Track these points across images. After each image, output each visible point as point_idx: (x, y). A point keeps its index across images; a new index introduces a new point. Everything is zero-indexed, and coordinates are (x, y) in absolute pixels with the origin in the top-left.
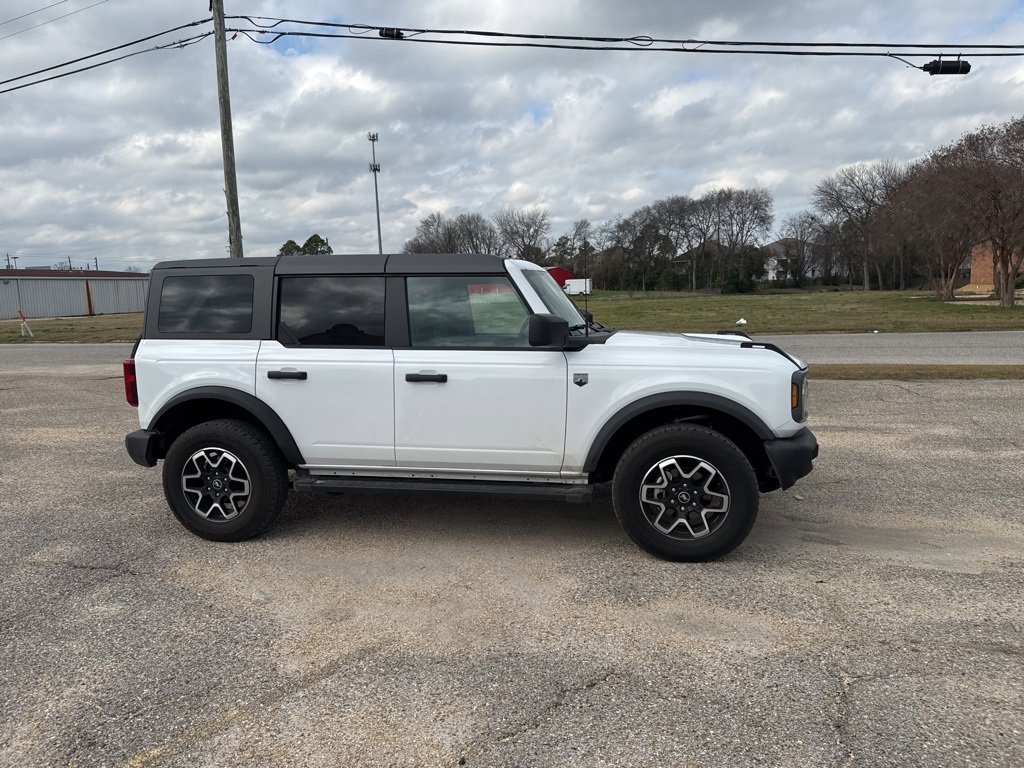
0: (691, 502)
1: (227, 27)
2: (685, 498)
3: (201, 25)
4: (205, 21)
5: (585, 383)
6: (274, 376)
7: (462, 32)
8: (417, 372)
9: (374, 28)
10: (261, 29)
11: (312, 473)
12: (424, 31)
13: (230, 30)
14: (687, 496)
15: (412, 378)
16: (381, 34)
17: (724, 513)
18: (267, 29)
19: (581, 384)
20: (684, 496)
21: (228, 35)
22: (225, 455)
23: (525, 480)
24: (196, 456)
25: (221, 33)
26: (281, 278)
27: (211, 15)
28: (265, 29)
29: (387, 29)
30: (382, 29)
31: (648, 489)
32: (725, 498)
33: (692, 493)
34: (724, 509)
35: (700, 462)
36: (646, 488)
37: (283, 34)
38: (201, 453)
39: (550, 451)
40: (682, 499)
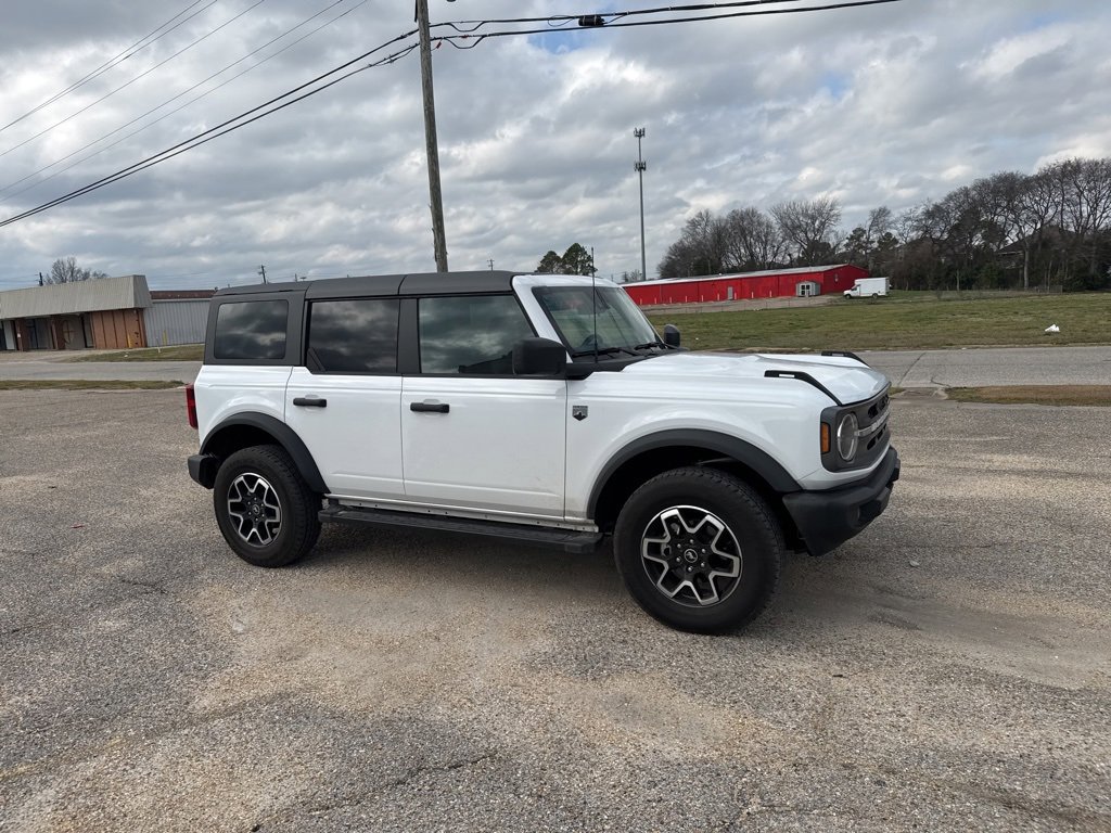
0: (699, 562)
1: (432, 36)
2: (692, 557)
3: (409, 37)
4: (412, 33)
5: (584, 417)
6: (299, 403)
7: (667, 9)
8: (421, 401)
9: (573, 18)
10: (463, 34)
11: (341, 503)
12: (625, 14)
13: (435, 39)
14: (693, 554)
15: (417, 408)
16: (581, 23)
17: (734, 579)
18: (469, 33)
19: (580, 417)
20: (690, 554)
21: (434, 44)
22: (260, 481)
23: (535, 523)
24: (237, 482)
25: (426, 40)
26: (310, 302)
27: (416, 25)
28: (466, 34)
29: (587, 17)
30: (581, 17)
31: (649, 543)
32: (736, 560)
33: (699, 551)
34: (735, 573)
35: (706, 514)
36: (647, 541)
37: (483, 36)
38: (242, 478)
39: (550, 492)
40: (688, 557)
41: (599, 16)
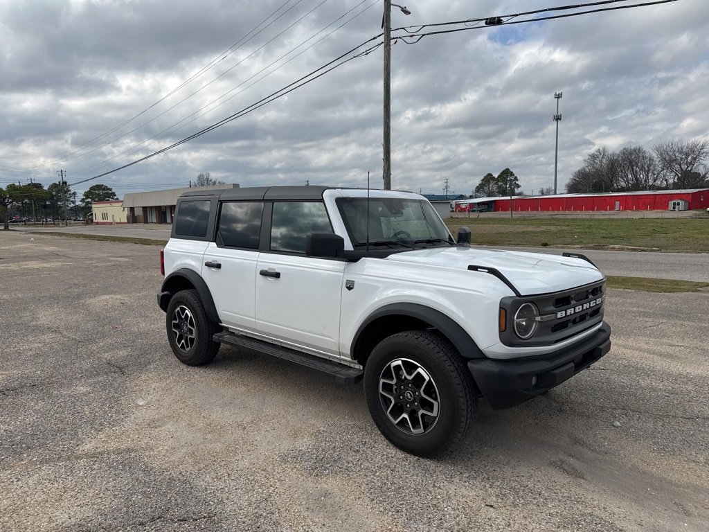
0: (414, 401)
1: (392, 37)
2: (410, 397)
3: (378, 38)
4: (380, 35)
5: (352, 288)
7: (546, 10)
8: (266, 269)
9: (482, 20)
10: (411, 34)
11: (230, 330)
12: (517, 15)
13: (394, 38)
14: (411, 395)
15: (263, 273)
16: (486, 23)
17: (434, 418)
18: (415, 34)
19: (350, 288)
21: (392, 42)
22: (187, 311)
23: (328, 358)
24: (177, 310)
25: (388, 39)
26: (221, 202)
27: (382, 31)
28: (413, 34)
29: (491, 18)
30: (487, 19)
31: (384, 383)
32: (436, 404)
33: (414, 393)
34: (434, 414)
35: (418, 367)
36: (382, 381)
37: (423, 35)
38: (179, 309)
39: (330, 338)
40: (407, 396)
41: (499, 18)
